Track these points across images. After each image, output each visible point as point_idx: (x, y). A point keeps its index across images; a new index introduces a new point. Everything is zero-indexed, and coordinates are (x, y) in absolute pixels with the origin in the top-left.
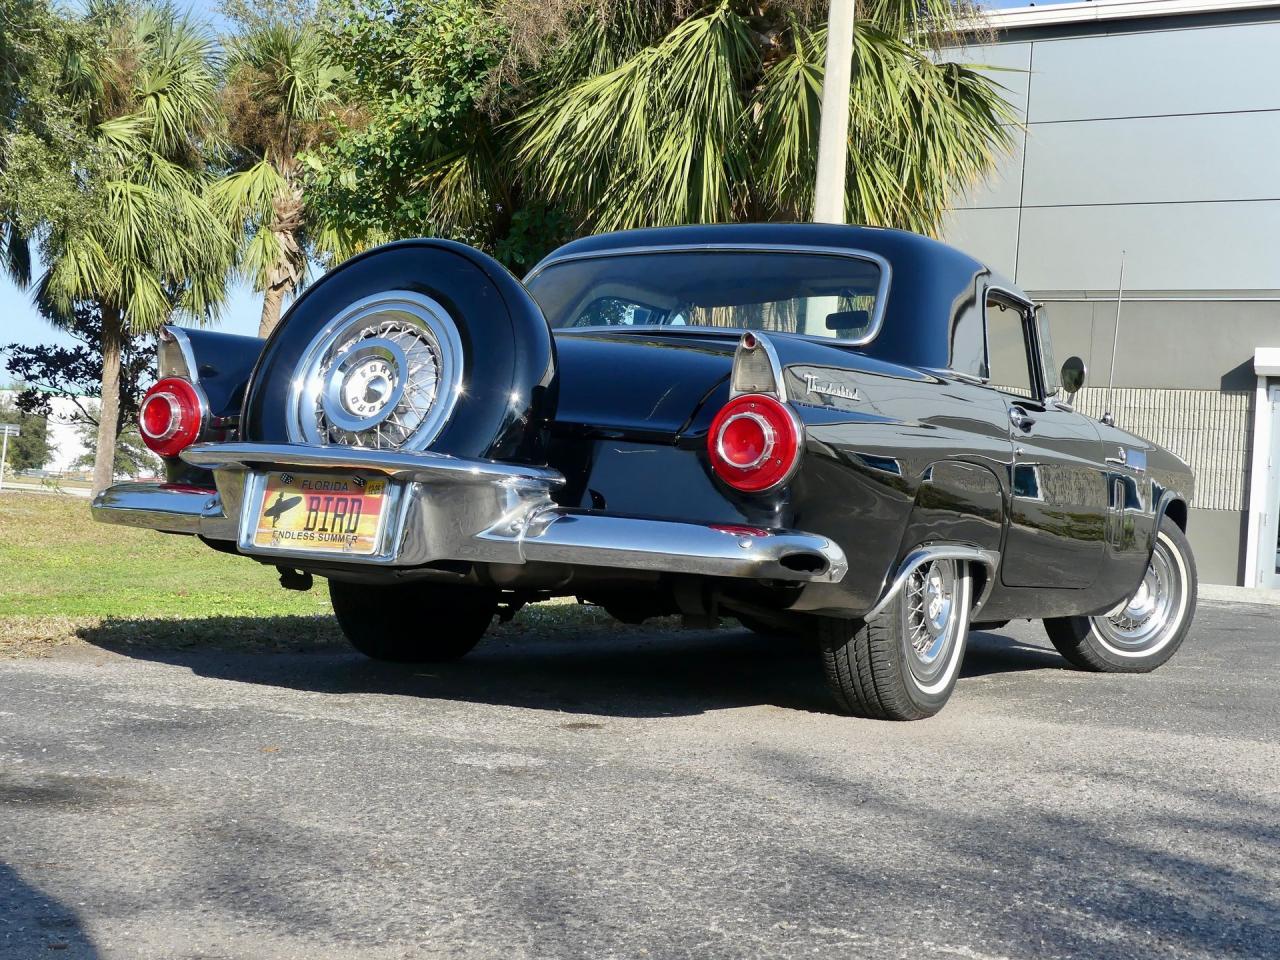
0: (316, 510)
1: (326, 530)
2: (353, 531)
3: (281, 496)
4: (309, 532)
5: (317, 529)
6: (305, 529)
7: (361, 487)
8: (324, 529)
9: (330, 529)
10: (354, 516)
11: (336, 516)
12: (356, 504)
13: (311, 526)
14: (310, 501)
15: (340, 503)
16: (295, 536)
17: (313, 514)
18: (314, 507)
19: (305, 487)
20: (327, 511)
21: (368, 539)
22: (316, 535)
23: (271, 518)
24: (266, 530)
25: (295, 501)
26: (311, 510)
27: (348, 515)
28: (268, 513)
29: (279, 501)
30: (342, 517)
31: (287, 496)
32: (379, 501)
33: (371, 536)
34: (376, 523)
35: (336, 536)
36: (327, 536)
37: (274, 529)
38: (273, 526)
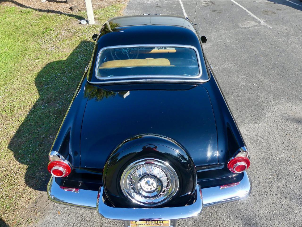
35: (157, 224)
36: (154, 224)
37: (136, 224)
38: (136, 223)
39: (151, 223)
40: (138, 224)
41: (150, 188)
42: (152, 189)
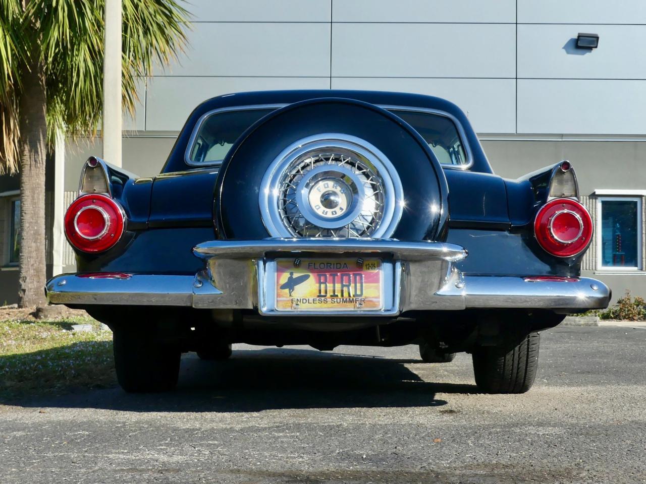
0: (325, 283)
1: (337, 296)
2: (361, 295)
3: (292, 274)
4: (323, 298)
5: (328, 295)
6: (318, 296)
7: (360, 266)
8: (334, 296)
9: (339, 295)
10: (358, 285)
11: (343, 286)
12: (358, 277)
13: (323, 294)
14: (318, 277)
15: (344, 277)
16: (311, 301)
17: (323, 286)
18: (322, 281)
19: (312, 268)
20: (334, 283)
21: (374, 300)
22: (329, 300)
23: (287, 291)
24: (284, 299)
25: (306, 278)
26: (320, 283)
27: (352, 285)
28: (284, 287)
29: (290, 279)
30: (348, 286)
31: (296, 275)
32: (378, 274)
33: (376, 298)
34: (378, 288)
35: (346, 299)
36: (338, 300)
37: (291, 298)
38: (290, 296)
39: (331, 296)
40: (297, 300)
41: (332, 212)
42: (336, 213)
